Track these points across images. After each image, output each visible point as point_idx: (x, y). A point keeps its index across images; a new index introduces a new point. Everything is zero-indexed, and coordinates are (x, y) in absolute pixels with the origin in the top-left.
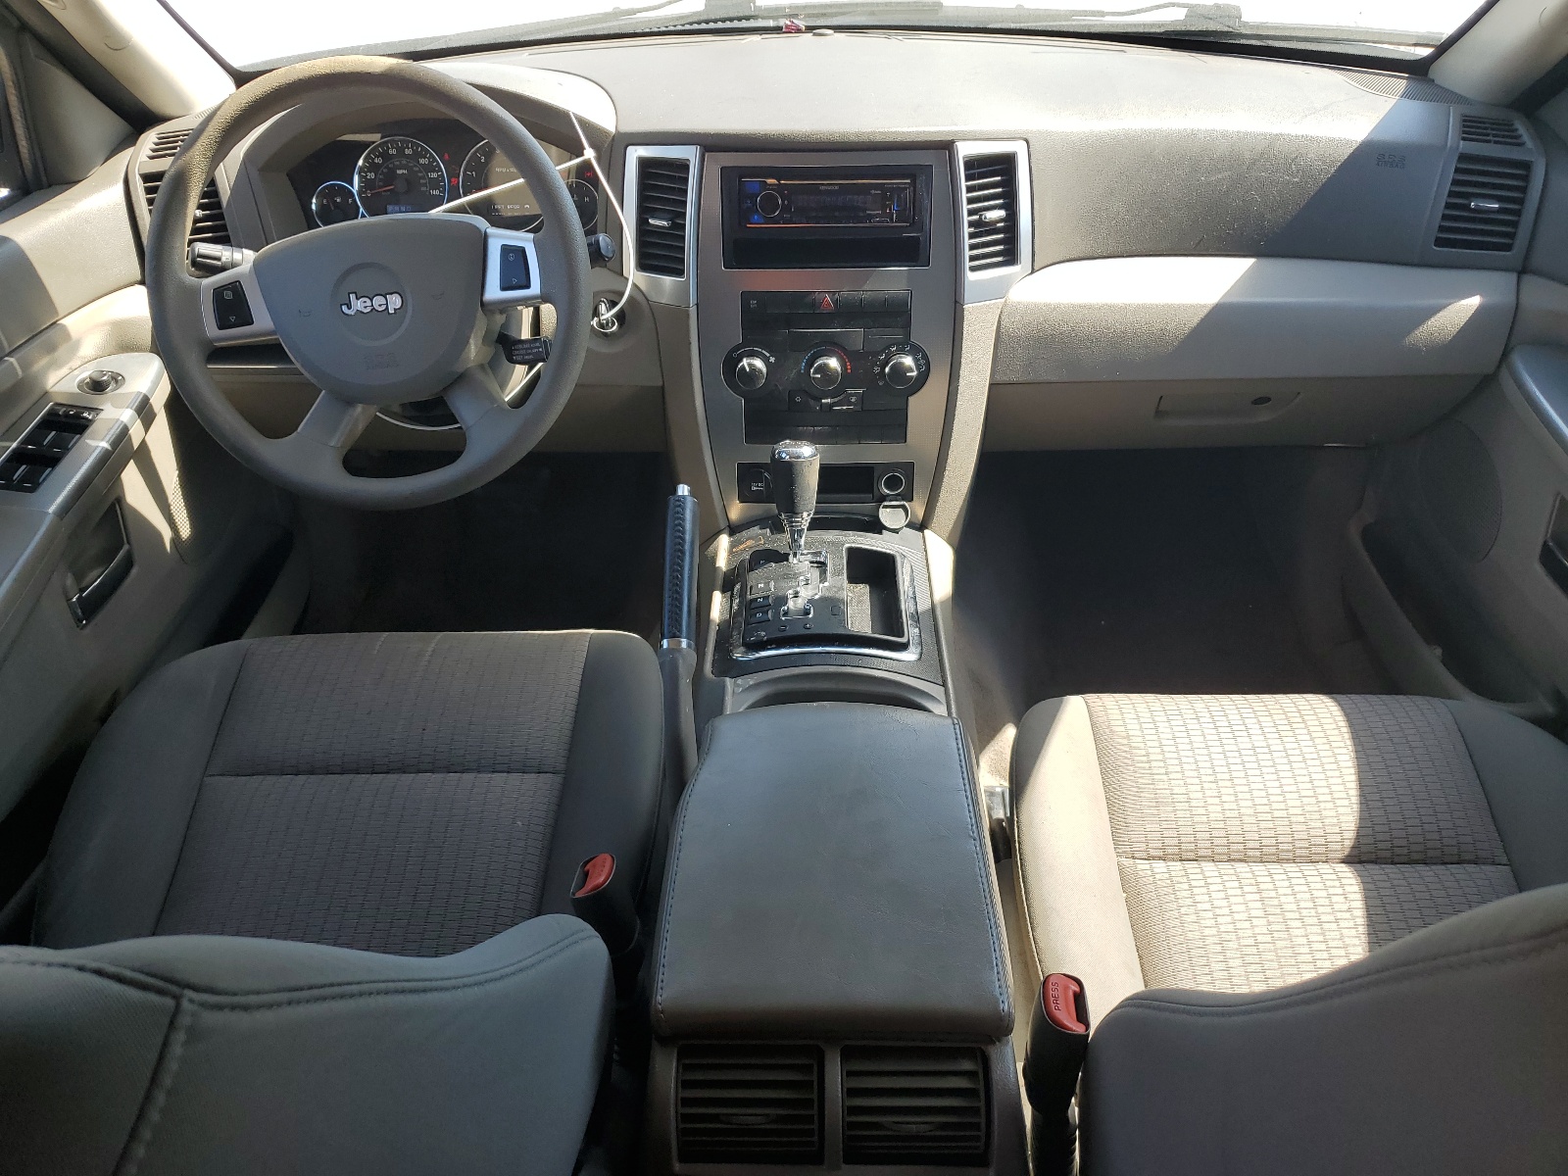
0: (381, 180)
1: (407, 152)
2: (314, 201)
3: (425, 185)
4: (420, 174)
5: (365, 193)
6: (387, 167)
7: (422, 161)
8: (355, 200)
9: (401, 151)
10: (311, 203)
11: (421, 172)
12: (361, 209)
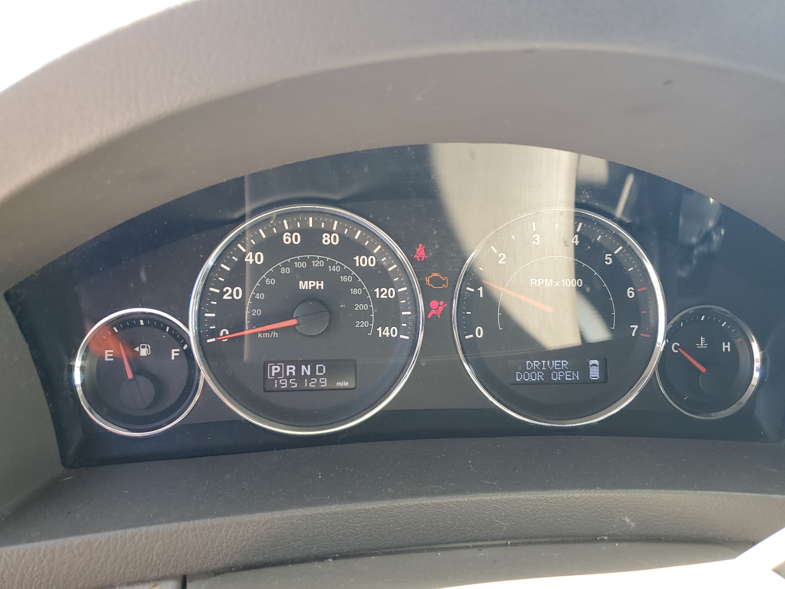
0: (256, 304)
1: (326, 239)
2: (78, 363)
3: (365, 315)
4: (355, 291)
5: (214, 334)
6: (276, 274)
7: (361, 261)
8: (189, 353)
9: (311, 238)
10: (71, 369)
11: (359, 286)
12: (204, 375)
